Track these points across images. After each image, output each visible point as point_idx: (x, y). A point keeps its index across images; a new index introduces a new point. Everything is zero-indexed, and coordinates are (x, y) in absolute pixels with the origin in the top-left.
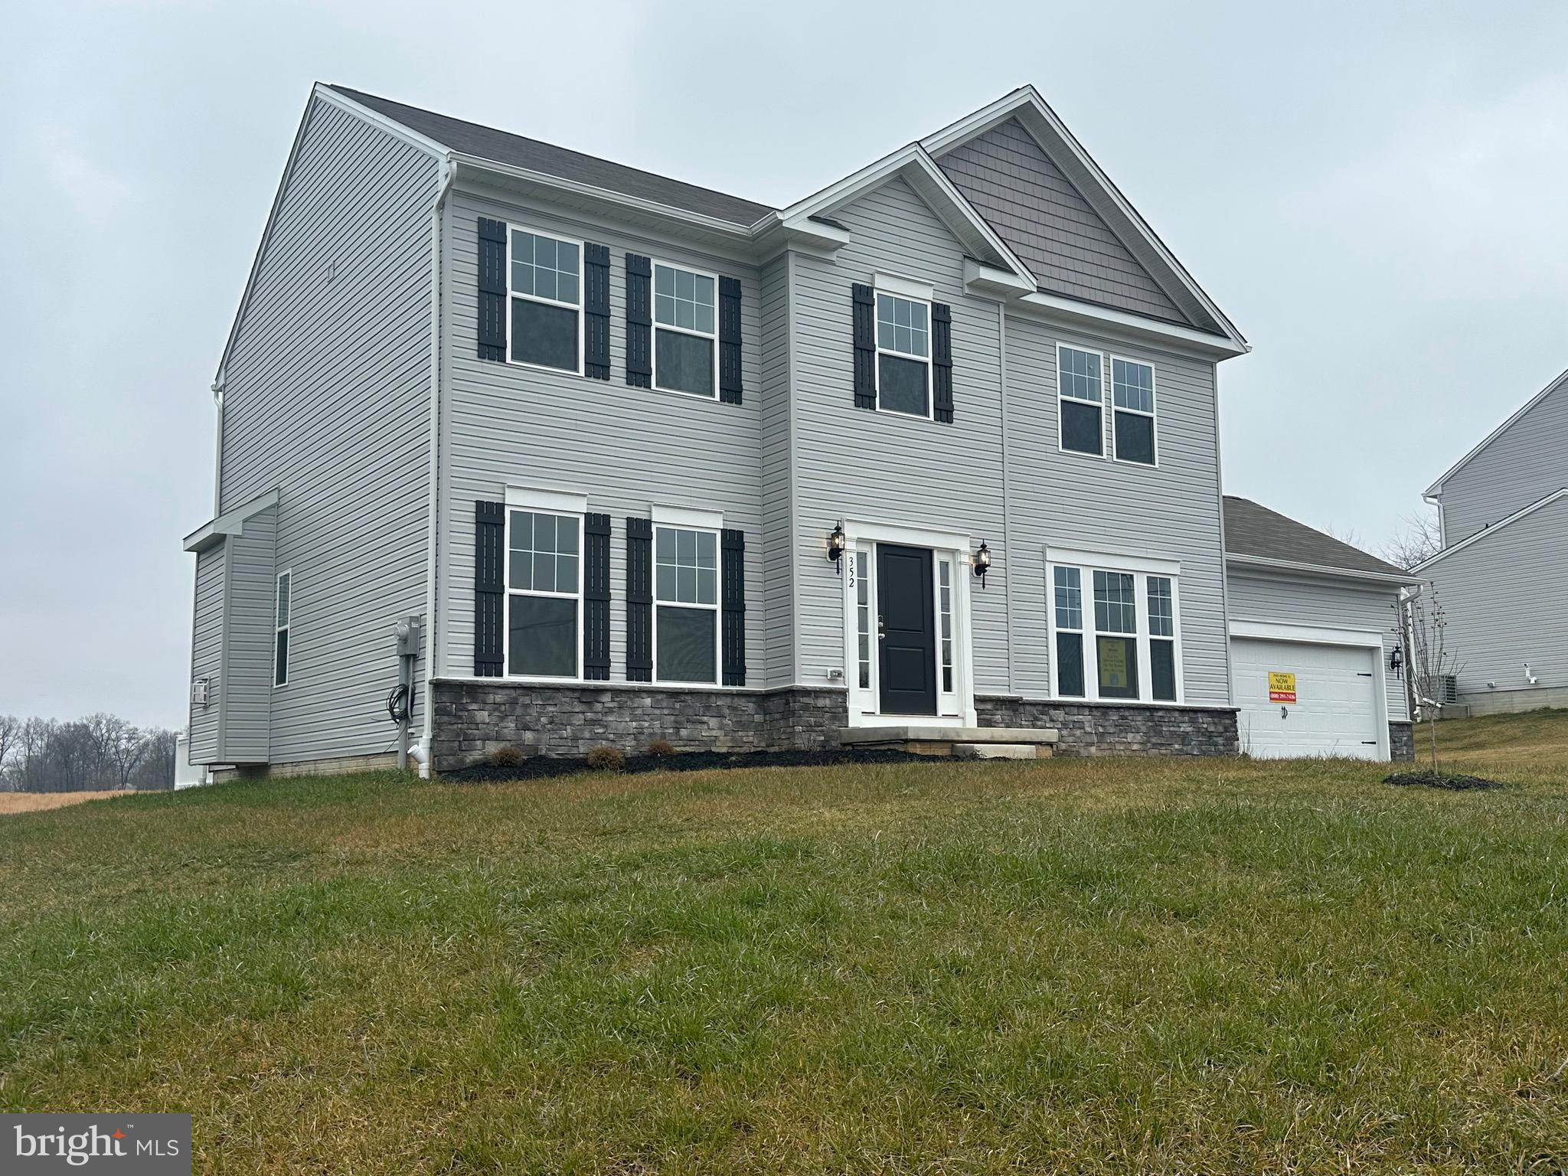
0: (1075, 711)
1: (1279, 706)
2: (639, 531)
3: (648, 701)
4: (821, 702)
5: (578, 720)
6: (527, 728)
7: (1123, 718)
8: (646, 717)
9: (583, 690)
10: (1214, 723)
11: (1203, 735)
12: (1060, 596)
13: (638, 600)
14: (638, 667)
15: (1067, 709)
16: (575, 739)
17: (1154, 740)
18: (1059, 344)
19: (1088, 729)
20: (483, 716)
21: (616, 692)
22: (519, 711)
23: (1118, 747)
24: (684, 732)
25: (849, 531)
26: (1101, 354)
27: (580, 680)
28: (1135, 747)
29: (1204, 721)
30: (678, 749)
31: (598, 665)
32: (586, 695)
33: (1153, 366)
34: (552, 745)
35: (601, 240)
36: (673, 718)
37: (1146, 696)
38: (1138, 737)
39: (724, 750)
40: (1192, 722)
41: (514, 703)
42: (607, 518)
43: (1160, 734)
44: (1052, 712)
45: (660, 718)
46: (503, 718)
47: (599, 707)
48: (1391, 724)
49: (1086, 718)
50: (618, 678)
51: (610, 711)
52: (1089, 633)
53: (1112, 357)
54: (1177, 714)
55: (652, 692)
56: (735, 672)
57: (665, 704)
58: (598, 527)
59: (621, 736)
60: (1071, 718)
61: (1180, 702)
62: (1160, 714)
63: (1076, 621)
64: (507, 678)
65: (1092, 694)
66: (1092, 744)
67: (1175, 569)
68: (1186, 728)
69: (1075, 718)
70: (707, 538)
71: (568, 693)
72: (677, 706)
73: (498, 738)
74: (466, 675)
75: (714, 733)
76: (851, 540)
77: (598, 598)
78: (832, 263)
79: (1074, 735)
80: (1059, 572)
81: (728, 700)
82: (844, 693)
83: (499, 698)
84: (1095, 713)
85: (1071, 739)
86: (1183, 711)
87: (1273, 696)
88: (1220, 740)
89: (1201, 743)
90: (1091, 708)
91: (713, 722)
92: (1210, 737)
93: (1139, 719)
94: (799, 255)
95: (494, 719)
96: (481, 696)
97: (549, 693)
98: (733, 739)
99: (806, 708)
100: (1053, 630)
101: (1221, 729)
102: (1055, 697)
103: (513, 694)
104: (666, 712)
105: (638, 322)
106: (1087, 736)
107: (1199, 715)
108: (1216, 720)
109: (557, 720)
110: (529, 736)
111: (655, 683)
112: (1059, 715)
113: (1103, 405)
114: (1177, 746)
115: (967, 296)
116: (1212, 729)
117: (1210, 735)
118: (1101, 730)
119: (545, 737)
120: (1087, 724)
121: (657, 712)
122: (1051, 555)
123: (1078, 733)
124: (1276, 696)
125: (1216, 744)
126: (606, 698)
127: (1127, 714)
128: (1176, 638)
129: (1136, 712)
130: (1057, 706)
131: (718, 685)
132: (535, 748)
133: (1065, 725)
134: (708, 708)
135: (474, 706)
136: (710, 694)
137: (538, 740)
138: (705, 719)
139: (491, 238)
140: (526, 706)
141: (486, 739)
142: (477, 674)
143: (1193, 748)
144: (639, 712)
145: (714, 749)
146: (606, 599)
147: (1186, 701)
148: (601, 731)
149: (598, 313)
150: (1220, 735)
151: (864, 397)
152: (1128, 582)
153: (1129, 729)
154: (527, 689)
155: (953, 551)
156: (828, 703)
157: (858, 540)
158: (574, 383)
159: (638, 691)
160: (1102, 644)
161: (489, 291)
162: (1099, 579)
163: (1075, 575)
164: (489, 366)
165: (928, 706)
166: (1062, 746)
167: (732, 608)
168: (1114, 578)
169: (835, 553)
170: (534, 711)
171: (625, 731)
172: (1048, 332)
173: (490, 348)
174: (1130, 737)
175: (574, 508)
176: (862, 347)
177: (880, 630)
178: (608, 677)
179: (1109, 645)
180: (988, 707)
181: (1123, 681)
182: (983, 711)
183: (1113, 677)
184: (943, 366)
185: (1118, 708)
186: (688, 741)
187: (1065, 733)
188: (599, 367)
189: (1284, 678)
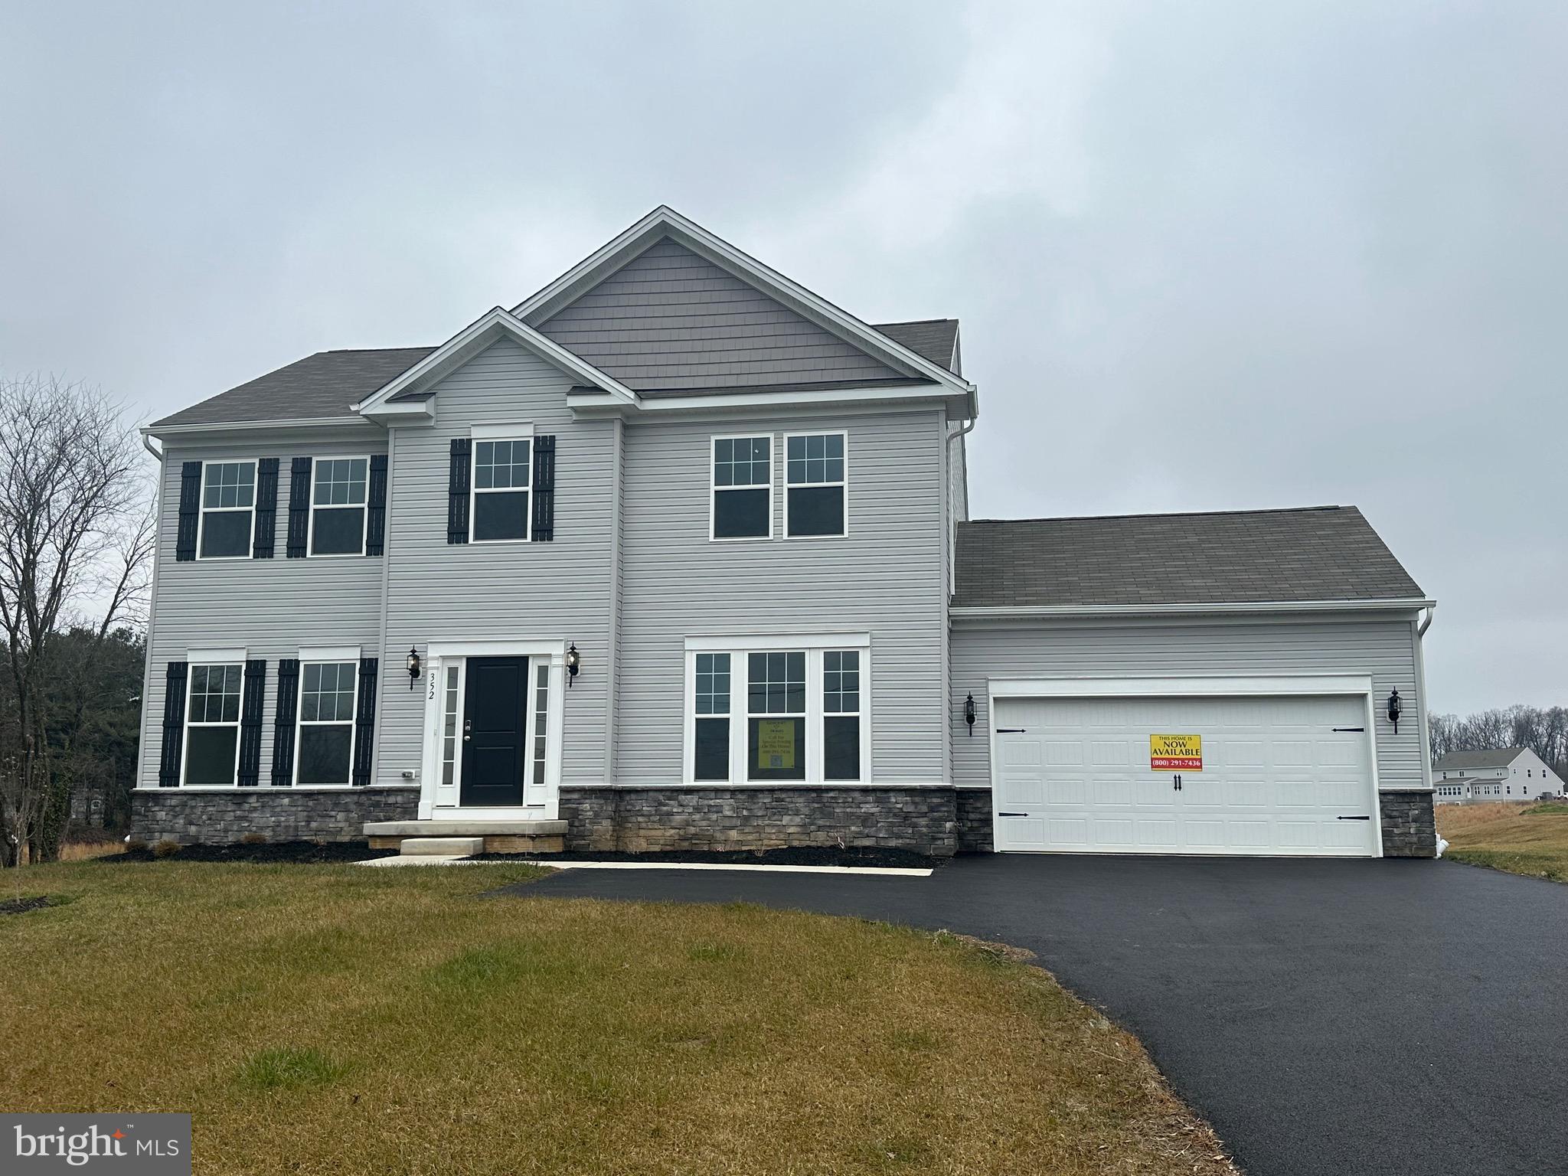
0: (713, 795)
1: (1169, 775)
2: (289, 669)
3: (286, 801)
4: (391, 800)
5: (230, 816)
6: (191, 823)
7: (778, 800)
8: (283, 814)
9: (234, 794)
10: (914, 803)
11: (895, 815)
12: (702, 684)
13: (285, 723)
14: (281, 774)
15: (701, 794)
16: (226, 831)
17: (821, 822)
18: (713, 438)
19: (728, 813)
20: (162, 815)
21: (260, 795)
22: (188, 811)
23: (768, 830)
24: (314, 825)
25: (433, 652)
26: (771, 436)
27: (234, 787)
28: (791, 830)
29: (898, 802)
30: (305, 838)
31: (250, 775)
32: (239, 798)
33: (845, 433)
34: (207, 834)
35: (269, 455)
36: (305, 813)
37: (815, 774)
38: (797, 820)
39: (346, 839)
40: (878, 801)
41: (184, 805)
42: (264, 662)
43: (830, 815)
44: (682, 797)
45: (295, 814)
46: (175, 817)
47: (246, 806)
48: (1383, 794)
49: (727, 805)
50: (265, 784)
51: (255, 809)
52: (739, 717)
53: (786, 435)
54: (857, 795)
55: (289, 794)
56: (363, 774)
57: (299, 803)
58: (256, 670)
59: (261, 828)
60: (706, 802)
61: (865, 779)
62: (831, 794)
63: (724, 705)
64: (182, 787)
65: (738, 774)
66: (732, 828)
67: (865, 641)
68: (870, 807)
69: (712, 802)
70: (348, 668)
71: (223, 797)
72: (311, 803)
73: (172, 831)
74: (155, 787)
75: (341, 825)
76: (432, 659)
77: (253, 724)
78: (432, 428)
79: (708, 819)
80: (703, 661)
81: (355, 798)
82: (417, 792)
83: (174, 802)
84: (740, 796)
85: (704, 823)
86: (865, 790)
87: (1157, 763)
88: (923, 821)
89: (892, 825)
90: (735, 791)
91: (341, 816)
92: (906, 818)
93: (800, 801)
94: (396, 429)
95: (170, 817)
96: (161, 801)
97: (210, 798)
98: (355, 829)
99: (377, 805)
100: (691, 717)
101: (924, 809)
102: (689, 780)
103: (185, 798)
104: (300, 809)
105: (298, 509)
106: (726, 819)
107: (892, 794)
108: (917, 799)
109: (213, 817)
110: (193, 829)
111: (295, 786)
112: (692, 800)
113: (770, 486)
114: (853, 828)
115: (576, 422)
116: (911, 809)
117: (906, 817)
118: (745, 813)
119: (205, 830)
120: (727, 808)
121: (294, 809)
122: (690, 644)
123: (714, 817)
124: (1165, 763)
125: (915, 826)
126: (253, 799)
127: (783, 796)
128: (864, 714)
129: (797, 794)
130: (689, 791)
131: (349, 786)
132: (197, 838)
133: (697, 809)
134: (336, 804)
135: (156, 808)
136: (338, 793)
137: (200, 832)
138: (333, 813)
139: (191, 474)
140: (193, 807)
141: (161, 832)
142: (161, 785)
143: (879, 830)
144: (278, 809)
145: (340, 839)
146: (259, 725)
147: (873, 780)
148: (246, 824)
149: (267, 509)
150: (924, 815)
151: (457, 534)
152: (797, 660)
153: (785, 811)
154: (195, 795)
155: (549, 656)
156: (399, 799)
157: (444, 658)
158: (245, 565)
159: (278, 794)
160: (762, 726)
161: (188, 513)
162: (756, 661)
163: (723, 661)
164: (184, 565)
165: (514, 797)
166: (692, 830)
167: (366, 722)
168: (777, 658)
169: (415, 672)
170: (199, 811)
171: (265, 824)
172: (701, 430)
173: (185, 552)
174: (786, 820)
175: (239, 658)
176: (458, 492)
177: (465, 733)
178: (256, 784)
179: (772, 727)
180: (575, 796)
181: (788, 762)
182: (568, 801)
183: (776, 759)
184: (545, 489)
185: (771, 790)
186: (317, 832)
187: (697, 817)
188: (265, 550)
189: (1180, 741)
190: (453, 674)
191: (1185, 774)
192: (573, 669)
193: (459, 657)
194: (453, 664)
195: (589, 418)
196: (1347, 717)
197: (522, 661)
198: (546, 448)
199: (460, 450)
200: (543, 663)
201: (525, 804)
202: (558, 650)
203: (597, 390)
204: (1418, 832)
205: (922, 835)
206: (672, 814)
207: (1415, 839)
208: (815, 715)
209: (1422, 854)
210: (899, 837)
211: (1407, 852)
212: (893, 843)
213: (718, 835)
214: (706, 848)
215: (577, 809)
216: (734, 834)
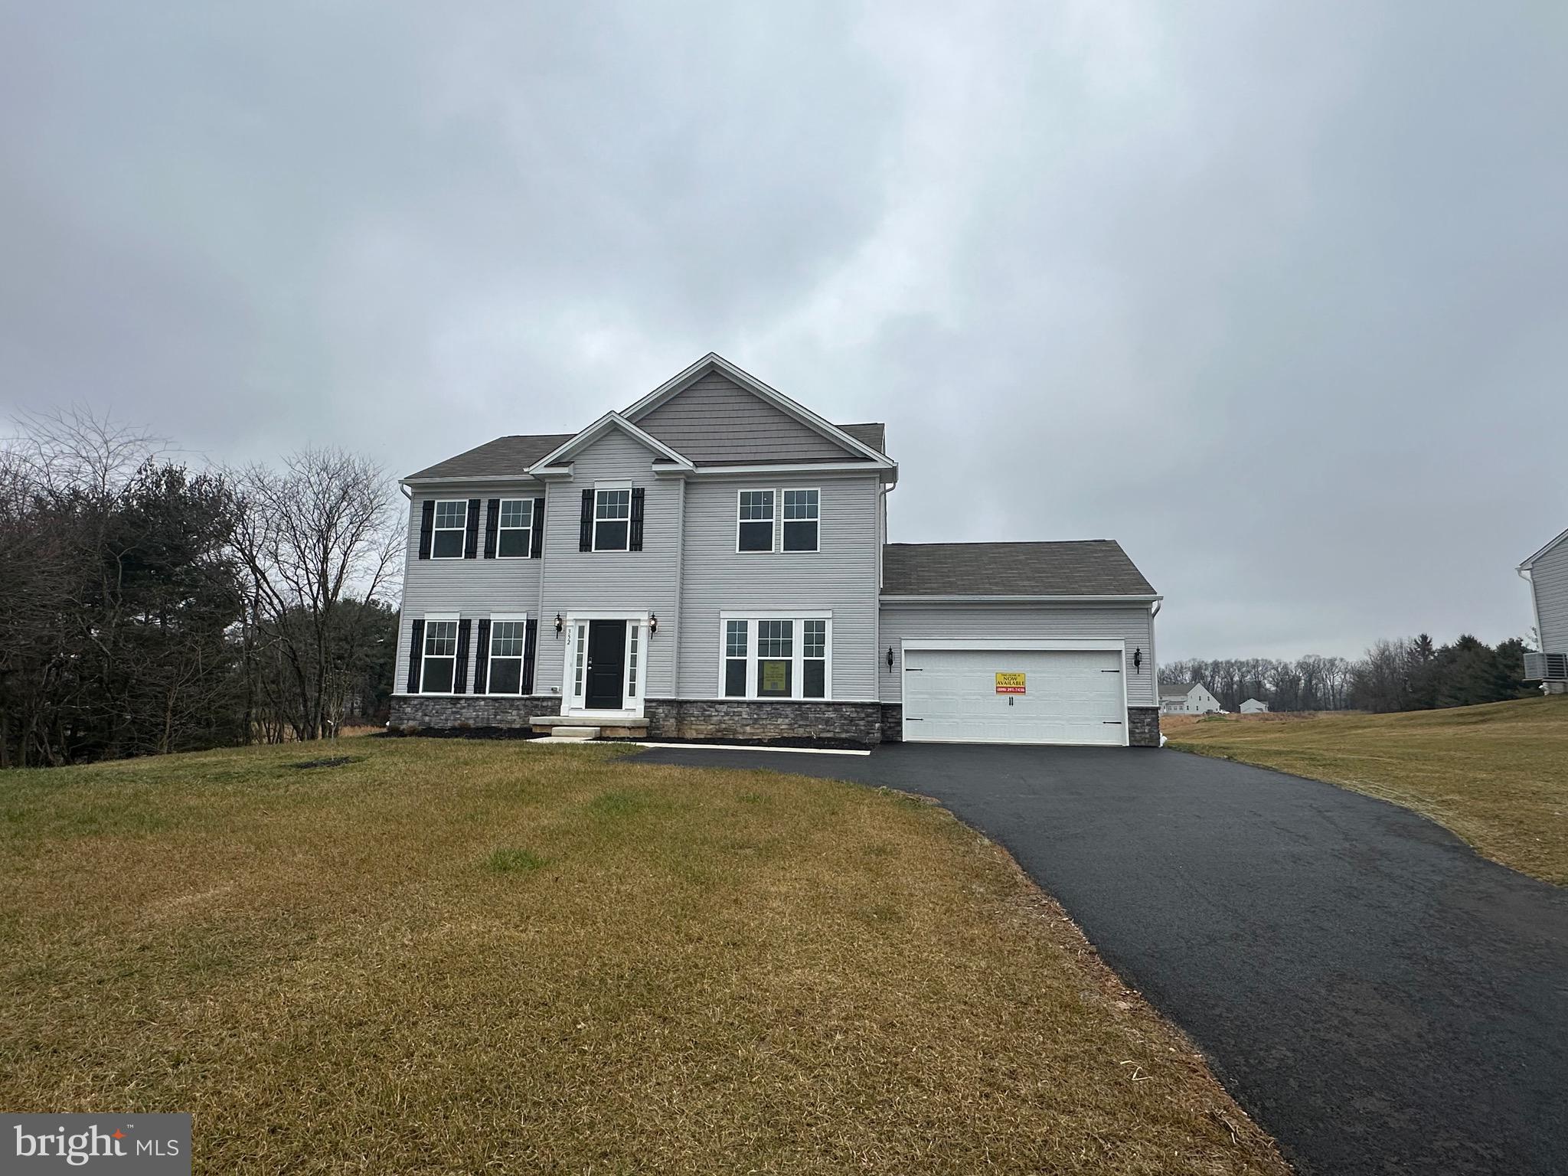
0: (736, 705)
1: (1006, 697)
2: (484, 625)
3: (483, 703)
4: (545, 704)
5: (449, 712)
6: (426, 715)
7: (775, 709)
8: (481, 711)
9: (452, 698)
10: (856, 711)
11: (845, 719)
12: (731, 639)
13: (482, 657)
14: (479, 687)
15: (729, 704)
16: (447, 720)
17: (801, 723)
18: (739, 491)
19: (745, 716)
20: (408, 710)
21: (467, 699)
22: (424, 707)
23: (769, 726)
24: (498, 717)
25: (570, 616)
26: (774, 490)
27: (452, 694)
28: (783, 727)
29: (847, 711)
30: (494, 725)
31: (461, 687)
32: (454, 701)
33: (819, 489)
34: (437, 722)
35: (475, 497)
36: (494, 711)
37: (797, 694)
38: (787, 721)
39: (518, 726)
40: (835, 710)
41: (421, 704)
42: (470, 620)
43: (807, 719)
44: (717, 706)
45: (488, 710)
46: (417, 711)
47: (459, 706)
48: (1130, 709)
49: (745, 711)
50: (470, 693)
51: (464, 707)
52: (752, 659)
53: (783, 490)
54: (823, 706)
55: (484, 699)
56: (528, 689)
57: (490, 704)
58: (465, 625)
59: (467, 719)
60: (732, 709)
61: (828, 697)
62: (807, 706)
63: (743, 651)
64: (421, 693)
65: (751, 694)
66: (747, 725)
67: (829, 614)
68: (830, 715)
69: (736, 710)
70: (519, 625)
71: (445, 700)
72: (497, 705)
73: (414, 719)
74: (405, 693)
75: (515, 718)
76: (569, 620)
77: (463, 657)
78: (571, 482)
79: (733, 720)
80: (731, 625)
81: (523, 702)
82: (560, 699)
83: (416, 702)
84: (752, 706)
85: (731, 722)
86: (828, 704)
87: (999, 690)
88: (862, 723)
89: (843, 724)
90: (749, 703)
91: (514, 713)
92: (851, 721)
93: (788, 710)
94: (550, 483)
95: (413, 711)
96: (409, 702)
97: (437, 700)
98: (524, 721)
99: (536, 706)
100: (723, 658)
101: (863, 715)
102: (722, 696)
103: (422, 700)
104: (490, 708)
105: (491, 529)
106: (744, 720)
107: (844, 707)
108: (858, 710)
109: (439, 712)
110: (427, 719)
111: (487, 695)
112: (724, 708)
113: (773, 520)
114: (820, 727)
115: (657, 480)
116: (855, 715)
117: (852, 720)
118: (755, 716)
119: (434, 719)
120: (744, 713)
121: (487, 708)
122: (723, 615)
123: (736, 718)
124: (1004, 690)
125: (857, 725)
126: (463, 702)
127: (779, 707)
128: (827, 658)
129: (787, 705)
130: (722, 703)
131: (520, 695)
132: (429, 723)
133: (727, 714)
134: (512, 706)
135: (405, 706)
136: (513, 699)
137: (431, 720)
138: (510, 711)
139: (428, 508)
140: (427, 706)
141: (408, 720)
142: (408, 692)
143: (836, 728)
144: (477, 708)
145: (513, 726)
146: (467, 658)
147: (833, 698)
148: (459, 717)
149: (473, 530)
150: (863, 719)
151: (585, 546)
152: (788, 626)
153: (780, 716)
154: (428, 698)
155: (639, 620)
156: (550, 704)
157: (576, 620)
158: (458, 564)
159: (478, 699)
160: (766, 665)
161: (426, 531)
162: (763, 626)
163: (744, 625)
164: (424, 562)
165: (617, 704)
166: (724, 726)
167: (530, 658)
168: (776, 624)
169: (559, 628)
170: (430, 708)
171: (470, 716)
172: (731, 486)
173: (424, 554)
174: (780, 721)
175: (455, 618)
176: (586, 521)
177: (589, 665)
178: (465, 693)
179: (772, 665)
180: (654, 704)
181: (782, 687)
182: (650, 707)
183: (774, 684)
184: (638, 521)
185: (771, 703)
186: (500, 722)
187: (726, 718)
188: (471, 553)
189: (1014, 677)
190: (581, 630)
191: (1015, 697)
192: (654, 628)
193: (587, 620)
194: (581, 624)
195: (664, 477)
196: (1110, 664)
197: (622, 624)
198: (639, 495)
199: (588, 496)
200: (635, 624)
201: (624, 708)
202: (645, 616)
203: (670, 461)
204: (1150, 731)
205: (861, 730)
206: (710, 716)
207: (1148, 736)
208: (798, 659)
209: (1151, 744)
210: (847, 732)
211: (1143, 743)
212: (844, 735)
213: (739, 729)
214: (731, 737)
215: (655, 712)
216: (748, 729)
